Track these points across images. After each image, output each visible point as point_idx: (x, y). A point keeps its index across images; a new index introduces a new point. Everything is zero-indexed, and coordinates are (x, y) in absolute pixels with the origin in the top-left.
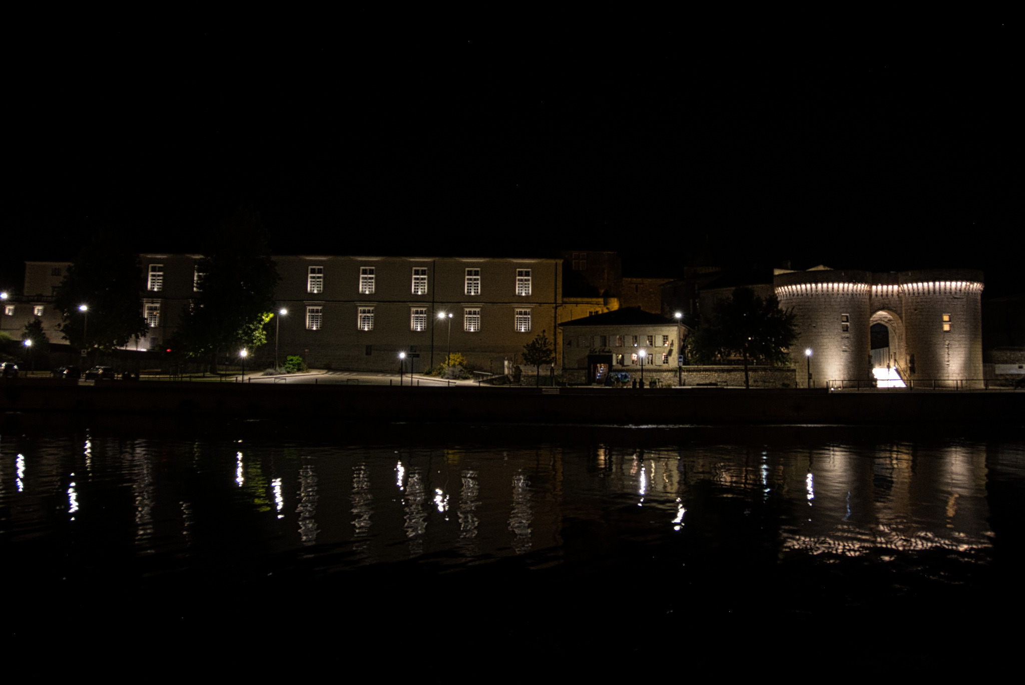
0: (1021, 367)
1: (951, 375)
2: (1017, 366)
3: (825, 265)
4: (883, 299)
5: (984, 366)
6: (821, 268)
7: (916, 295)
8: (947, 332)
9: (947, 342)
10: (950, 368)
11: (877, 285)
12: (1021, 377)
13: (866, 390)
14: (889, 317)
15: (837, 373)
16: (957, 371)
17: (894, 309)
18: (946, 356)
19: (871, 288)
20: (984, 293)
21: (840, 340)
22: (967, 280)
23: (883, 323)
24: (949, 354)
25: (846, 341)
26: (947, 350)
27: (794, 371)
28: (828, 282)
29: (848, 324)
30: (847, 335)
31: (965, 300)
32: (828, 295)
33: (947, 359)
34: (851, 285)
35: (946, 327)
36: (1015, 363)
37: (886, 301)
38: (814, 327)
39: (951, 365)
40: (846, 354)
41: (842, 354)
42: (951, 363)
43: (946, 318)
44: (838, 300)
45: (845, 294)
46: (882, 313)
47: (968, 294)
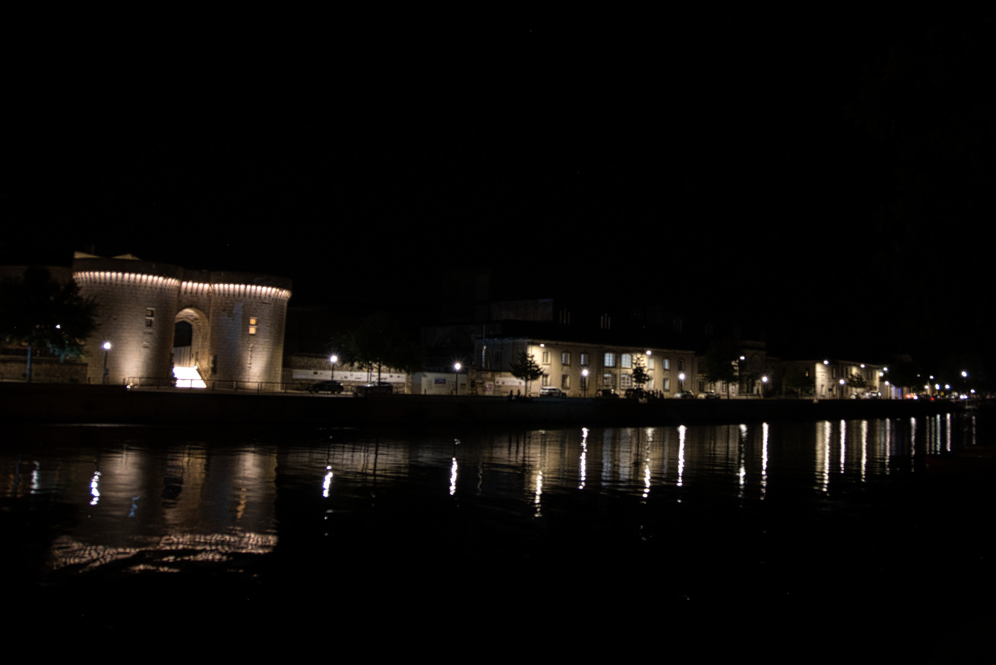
0: (316, 373)
1: (251, 377)
2: (312, 372)
3: (133, 254)
4: (192, 296)
5: (283, 371)
6: (129, 257)
7: (227, 296)
8: (252, 335)
9: (251, 345)
10: (251, 370)
11: (188, 281)
12: (316, 383)
13: (163, 389)
14: (196, 315)
15: (135, 369)
16: (258, 374)
17: (202, 308)
18: (249, 358)
19: (181, 284)
20: (291, 301)
21: (141, 335)
22: (277, 287)
23: (189, 321)
24: (251, 357)
25: (148, 337)
26: (250, 353)
27: (86, 365)
28: (136, 273)
29: (152, 318)
30: (150, 330)
31: (272, 305)
32: (135, 287)
33: (249, 362)
34: (161, 279)
35: (252, 331)
36: (310, 369)
37: (195, 299)
38: (115, 319)
39: (252, 368)
40: (147, 350)
41: (142, 350)
42: (253, 366)
43: (253, 321)
44: (145, 293)
45: (153, 288)
46: (189, 311)
47: (276, 300)
